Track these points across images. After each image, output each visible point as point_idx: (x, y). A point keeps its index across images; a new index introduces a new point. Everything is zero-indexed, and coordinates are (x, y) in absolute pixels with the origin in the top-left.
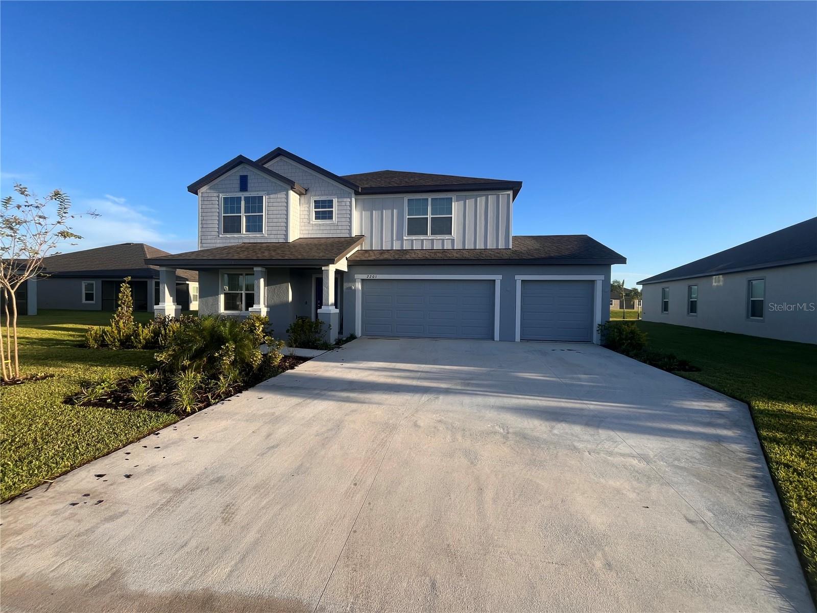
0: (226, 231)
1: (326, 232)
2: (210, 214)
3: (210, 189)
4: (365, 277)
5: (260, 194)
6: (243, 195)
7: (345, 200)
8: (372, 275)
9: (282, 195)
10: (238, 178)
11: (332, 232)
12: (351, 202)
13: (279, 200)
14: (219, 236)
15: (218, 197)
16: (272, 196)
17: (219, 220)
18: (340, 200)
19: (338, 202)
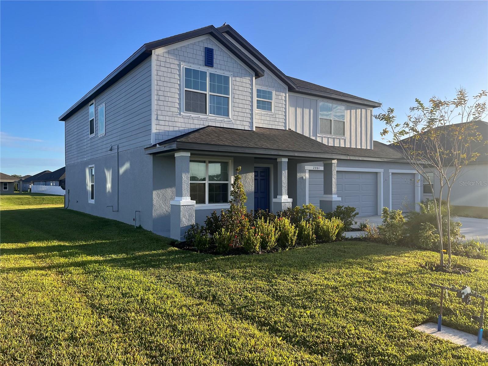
0: (188, 108)
1: (266, 122)
2: (169, 85)
3: (168, 52)
4: (311, 168)
5: (226, 74)
6: (209, 70)
7: (281, 94)
8: (317, 167)
9: (247, 80)
10: (202, 49)
11: (271, 123)
12: (286, 97)
13: (244, 85)
14: (180, 114)
15: (179, 65)
16: (238, 79)
17: (180, 95)
18: (277, 93)
19: (276, 95)
